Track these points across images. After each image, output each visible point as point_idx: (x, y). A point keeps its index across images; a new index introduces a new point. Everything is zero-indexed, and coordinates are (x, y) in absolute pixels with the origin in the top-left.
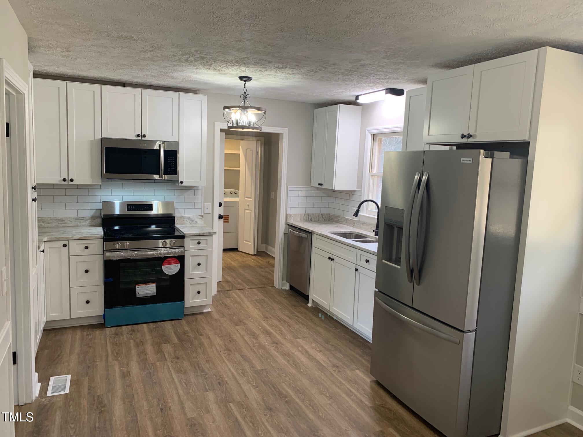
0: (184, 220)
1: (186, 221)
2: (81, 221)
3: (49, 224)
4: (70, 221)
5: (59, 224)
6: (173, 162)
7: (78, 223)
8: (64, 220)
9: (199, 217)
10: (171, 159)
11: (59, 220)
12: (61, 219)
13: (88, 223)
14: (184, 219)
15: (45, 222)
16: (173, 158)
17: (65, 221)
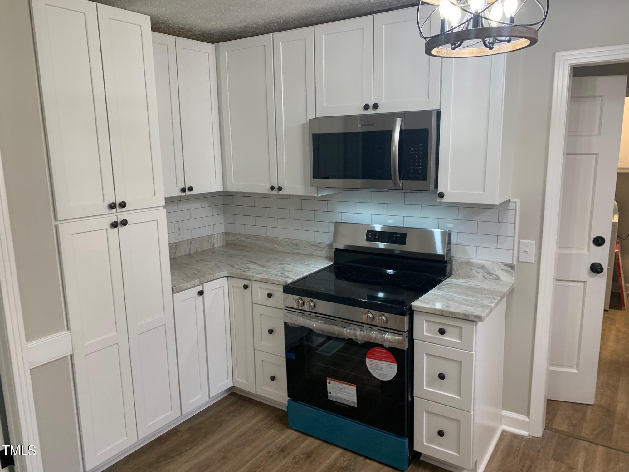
0: (472, 270)
1: (476, 271)
2: (317, 248)
3: (283, 247)
4: (305, 247)
5: (293, 249)
6: (421, 153)
7: (314, 251)
8: (298, 244)
9: (503, 267)
10: (417, 147)
11: (293, 244)
12: (296, 243)
13: (325, 252)
14: (472, 268)
15: (279, 245)
16: (421, 145)
17: (300, 247)
